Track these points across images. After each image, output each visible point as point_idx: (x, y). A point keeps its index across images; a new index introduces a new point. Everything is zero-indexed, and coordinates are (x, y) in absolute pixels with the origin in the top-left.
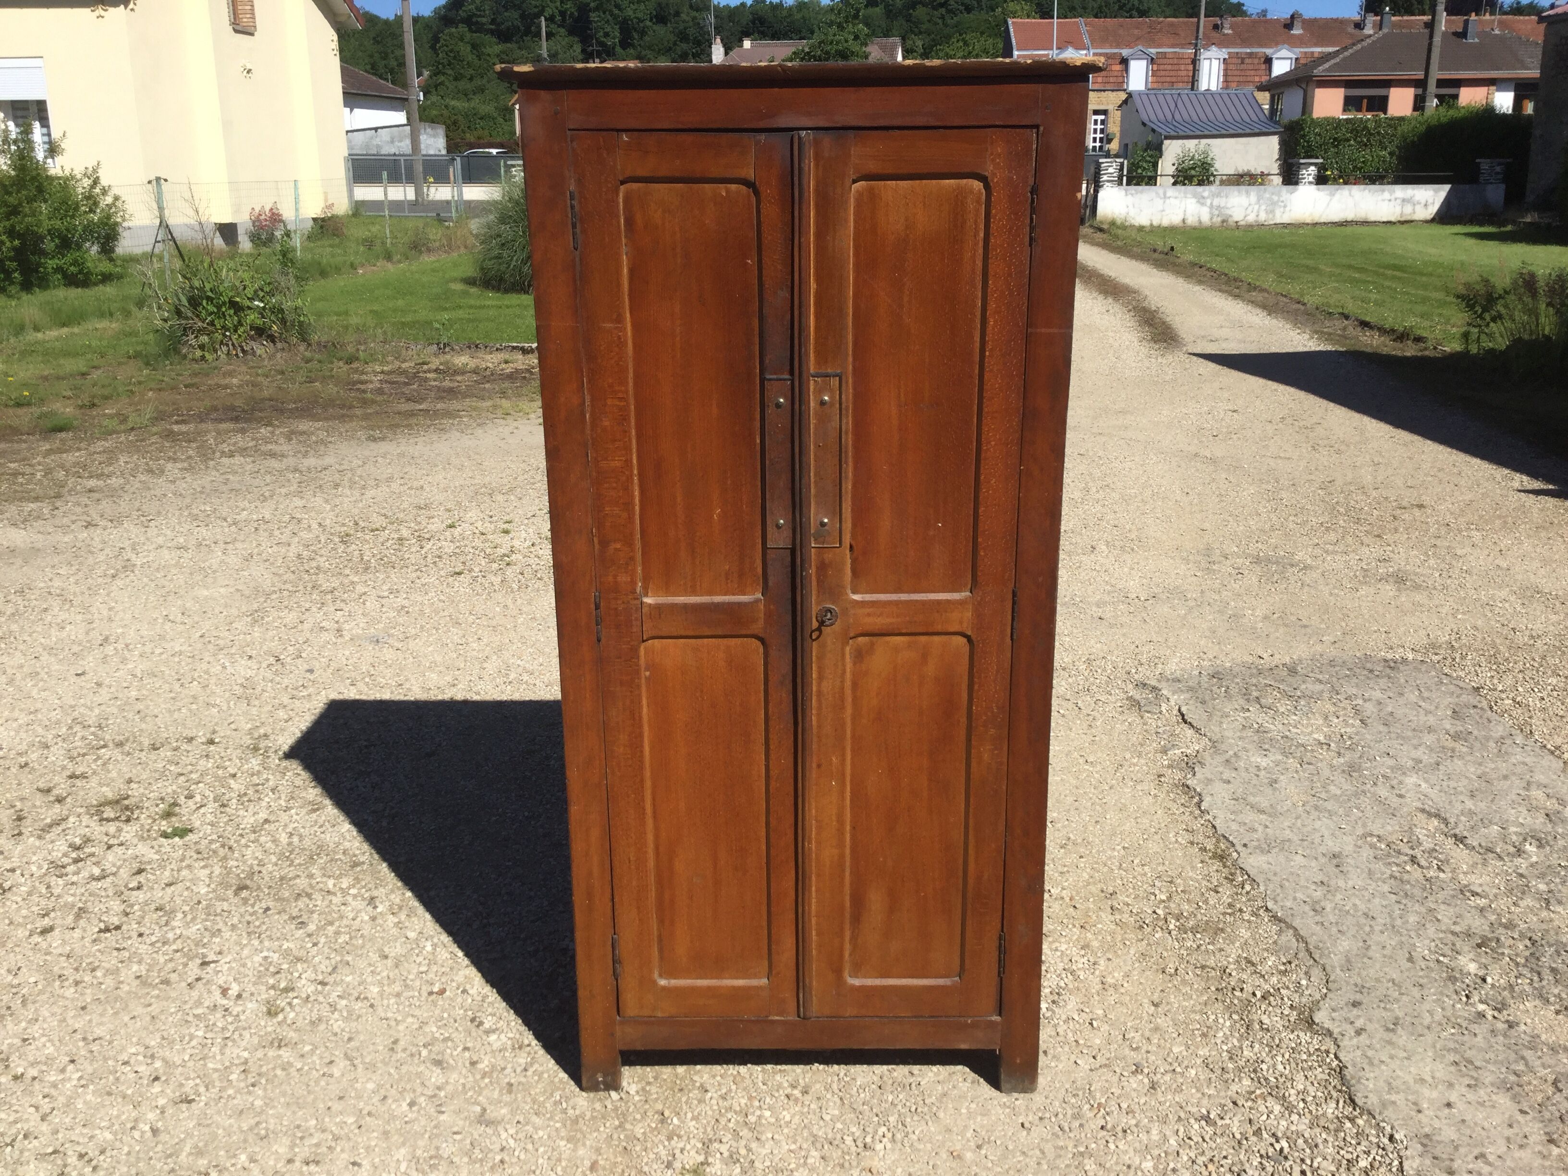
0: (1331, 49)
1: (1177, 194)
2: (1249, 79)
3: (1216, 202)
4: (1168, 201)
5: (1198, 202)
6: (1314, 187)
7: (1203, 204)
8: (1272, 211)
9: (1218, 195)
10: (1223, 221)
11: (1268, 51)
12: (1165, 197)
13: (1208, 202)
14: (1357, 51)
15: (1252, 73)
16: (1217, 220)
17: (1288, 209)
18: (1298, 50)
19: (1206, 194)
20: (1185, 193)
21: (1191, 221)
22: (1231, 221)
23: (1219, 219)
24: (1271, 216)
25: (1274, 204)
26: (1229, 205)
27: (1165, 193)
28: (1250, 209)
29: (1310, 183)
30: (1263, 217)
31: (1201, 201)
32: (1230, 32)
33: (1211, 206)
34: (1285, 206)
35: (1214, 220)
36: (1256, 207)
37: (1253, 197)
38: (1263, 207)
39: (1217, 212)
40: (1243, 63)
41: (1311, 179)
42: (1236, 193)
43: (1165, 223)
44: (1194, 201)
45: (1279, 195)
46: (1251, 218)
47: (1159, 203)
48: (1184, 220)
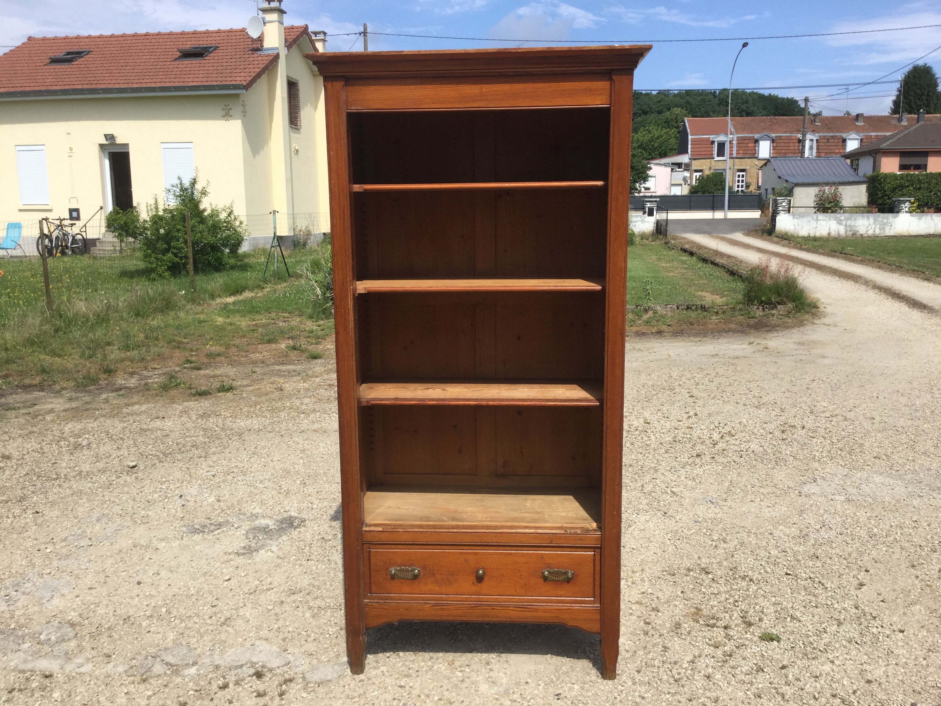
0: (888, 134)
1: (824, 218)
2: (832, 151)
3: (849, 223)
4: (819, 222)
5: (837, 223)
6: (909, 214)
7: (840, 224)
8: (884, 229)
9: (850, 219)
10: (853, 234)
11: (844, 135)
12: (817, 220)
13: (844, 223)
14: (905, 135)
15: (834, 148)
16: (850, 233)
17: (893, 227)
18: (862, 134)
19: (842, 218)
20: (830, 218)
21: (833, 234)
22: (858, 234)
23: (851, 233)
24: (882, 231)
25: (885, 224)
26: (856, 225)
27: (817, 218)
28: (870, 227)
29: (906, 212)
30: (878, 232)
31: (840, 222)
32: (820, 124)
33: (846, 225)
34: (891, 226)
35: (848, 233)
36: (874, 226)
37: (871, 220)
38: (878, 226)
39: (849, 229)
40: (828, 142)
41: (907, 209)
42: (861, 218)
43: (818, 234)
44: (835, 222)
45: (887, 219)
46: (870, 232)
47: (813, 223)
48: (829, 234)
